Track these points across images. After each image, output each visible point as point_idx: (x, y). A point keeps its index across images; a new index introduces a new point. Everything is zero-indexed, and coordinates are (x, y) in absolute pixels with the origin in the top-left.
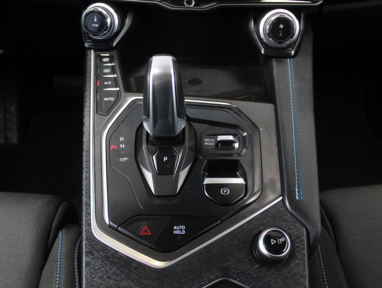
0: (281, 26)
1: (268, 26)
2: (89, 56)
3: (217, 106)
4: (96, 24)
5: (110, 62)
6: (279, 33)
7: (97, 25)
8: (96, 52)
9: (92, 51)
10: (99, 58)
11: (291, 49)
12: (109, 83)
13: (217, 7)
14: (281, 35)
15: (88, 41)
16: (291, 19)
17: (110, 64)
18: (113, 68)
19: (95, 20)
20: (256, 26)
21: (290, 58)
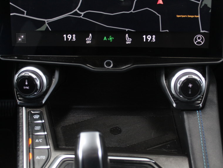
0: (190, 86)
1: (179, 85)
2: (20, 114)
3: (138, 162)
4: (27, 86)
5: (41, 119)
6: (189, 91)
7: (28, 88)
8: (27, 109)
9: (24, 108)
10: (30, 115)
11: (199, 102)
12: (40, 140)
13: (132, 68)
14: (190, 93)
15: (19, 98)
16: (198, 79)
17: (40, 122)
18: (43, 125)
19: (27, 83)
20: (167, 82)
21: (198, 110)
